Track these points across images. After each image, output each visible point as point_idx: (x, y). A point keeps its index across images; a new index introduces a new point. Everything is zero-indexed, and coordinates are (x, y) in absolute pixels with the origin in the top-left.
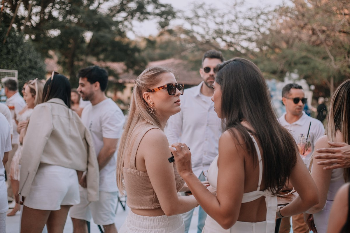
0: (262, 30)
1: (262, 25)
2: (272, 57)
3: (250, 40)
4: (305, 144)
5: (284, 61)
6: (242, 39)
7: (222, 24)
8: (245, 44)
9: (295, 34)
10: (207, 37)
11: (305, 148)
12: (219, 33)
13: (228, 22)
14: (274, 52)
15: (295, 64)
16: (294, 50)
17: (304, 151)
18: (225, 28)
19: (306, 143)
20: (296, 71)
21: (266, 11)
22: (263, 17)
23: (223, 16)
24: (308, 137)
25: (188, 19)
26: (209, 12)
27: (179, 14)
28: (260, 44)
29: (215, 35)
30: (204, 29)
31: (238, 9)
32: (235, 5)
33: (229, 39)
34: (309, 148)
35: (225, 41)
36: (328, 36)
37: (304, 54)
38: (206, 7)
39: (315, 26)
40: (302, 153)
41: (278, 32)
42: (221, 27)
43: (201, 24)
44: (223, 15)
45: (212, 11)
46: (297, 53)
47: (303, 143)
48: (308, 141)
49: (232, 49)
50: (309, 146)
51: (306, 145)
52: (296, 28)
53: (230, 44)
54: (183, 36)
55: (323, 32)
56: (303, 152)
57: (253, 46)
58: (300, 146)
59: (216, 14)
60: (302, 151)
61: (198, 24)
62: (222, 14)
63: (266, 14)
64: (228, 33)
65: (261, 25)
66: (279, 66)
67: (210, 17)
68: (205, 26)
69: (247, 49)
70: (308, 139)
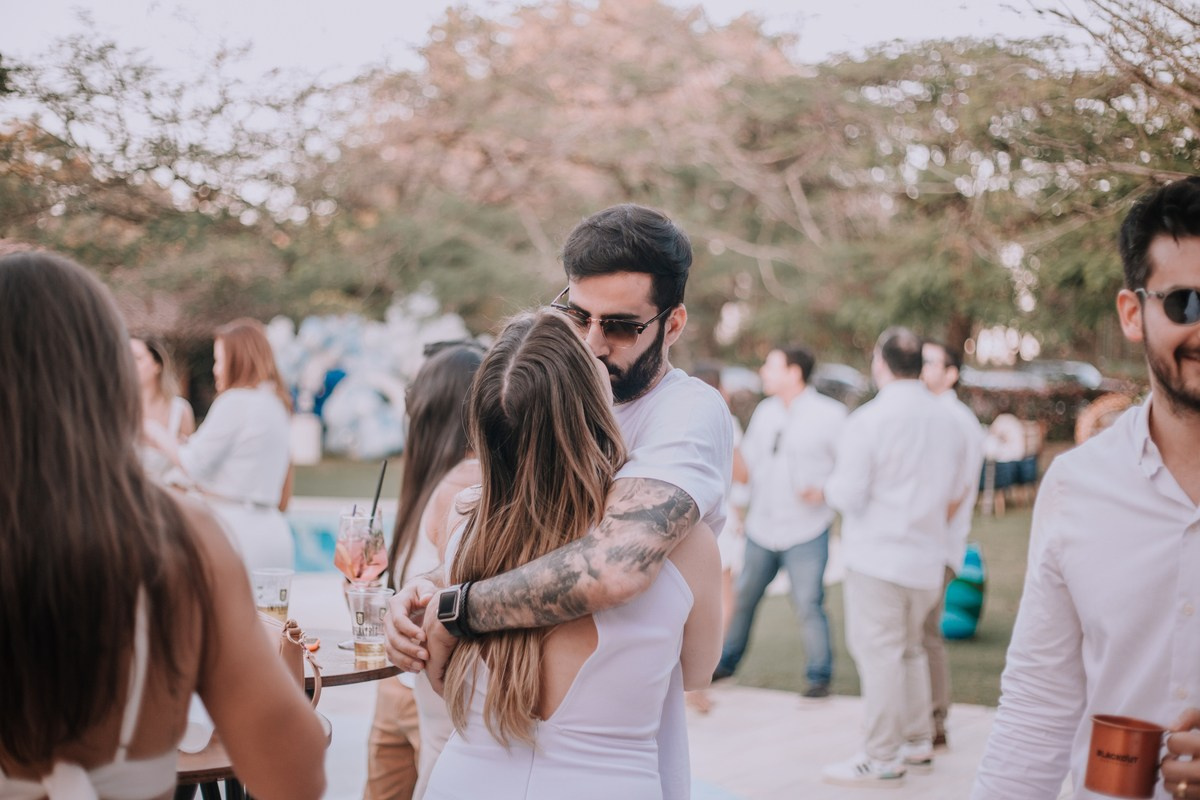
0: (314, 145)
1: (315, 130)
2: (348, 238)
3: (271, 177)
4: (364, 542)
5: (385, 255)
6: (245, 176)
7: (175, 119)
8: (254, 192)
9: (424, 164)
10: (120, 165)
11: (362, 555)
12: (164, 151)
13: (196, 114)
14: (352, 225)
15: (425, 263)
16: (421, 219)
17: (361, 566)
18: (185, 135)
19: (367, 536)
20: (427, 285)
21: (325, 82)
22: (316, 101)
23: (178, 94)
24: (373, 514)
25: (50, 98)
26: (128, 76)
27: (18, 80)
28: (309, 193)
29: (149, 161)
30: (112, 136)
31: (230, 69)
32: (220, 56)
33: (198, 173)
34: (375, 553)
35: (186, 180)
36: (534, 174)
37: (451, 230)
38: (117, 59)
39: (491, 139)
40: (353, 573)
41: (368, 155)
42: (171, 131)
43: (99, 119)
44: (178, 87)
45: (138, 73)
46: (431, 228)
47: (357, 538)
48: (373, 531)
49: (210, 209)
50: (379, 544)
51: (368, 543)
52: (427, 144)
53: (205, 193)
54: (37, 159)
55: (518, 159)
56: (356, 570)
57: (283, 203)
58: (347, 549)
59: (152, 86)
60: (352, 567)
61: (87, 119)
62: (172, 87)
63: (327, 92)
64: (195, 152)
65: (312, 130)
66: (369, 270)
67: (133, 94)
68: (113, 124)
69: (263, 210)
70: (375, 522)
